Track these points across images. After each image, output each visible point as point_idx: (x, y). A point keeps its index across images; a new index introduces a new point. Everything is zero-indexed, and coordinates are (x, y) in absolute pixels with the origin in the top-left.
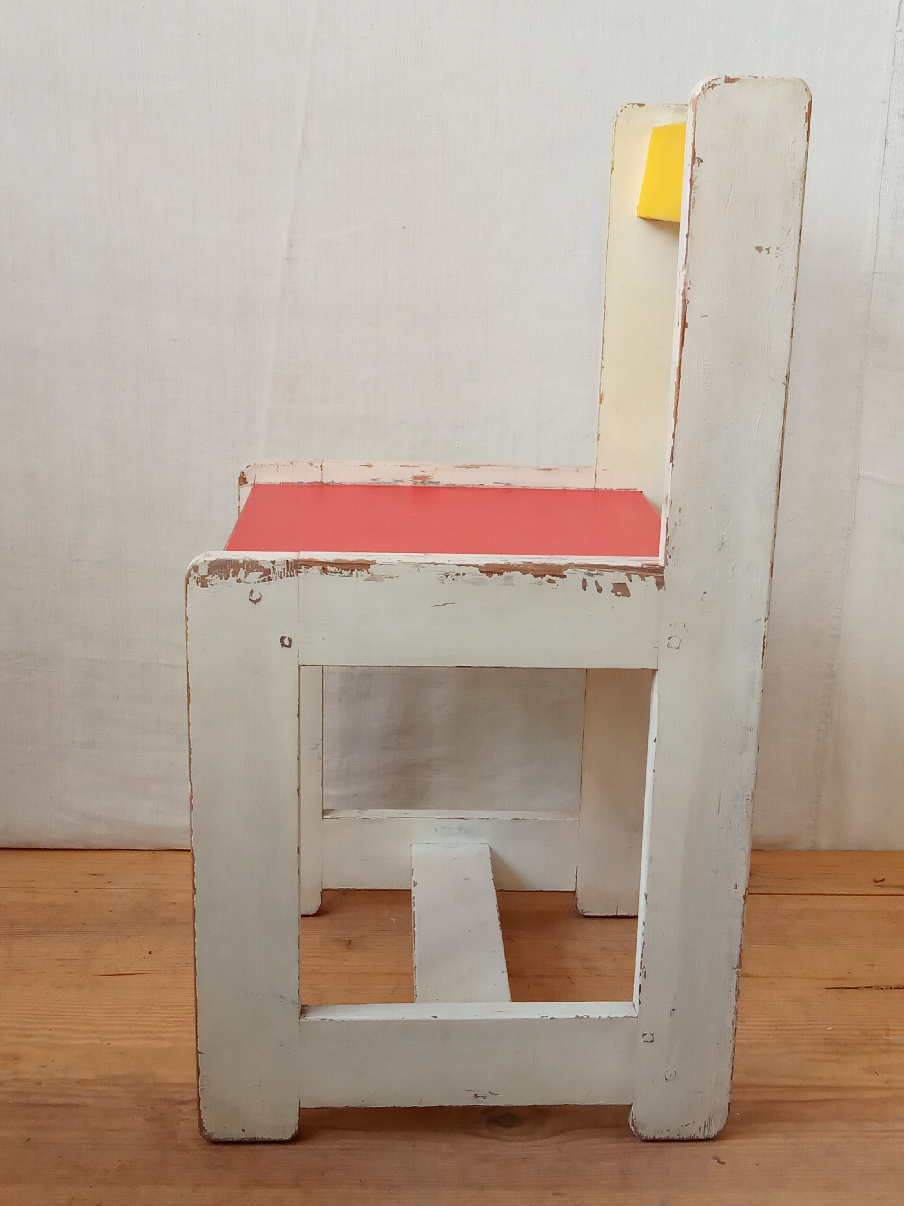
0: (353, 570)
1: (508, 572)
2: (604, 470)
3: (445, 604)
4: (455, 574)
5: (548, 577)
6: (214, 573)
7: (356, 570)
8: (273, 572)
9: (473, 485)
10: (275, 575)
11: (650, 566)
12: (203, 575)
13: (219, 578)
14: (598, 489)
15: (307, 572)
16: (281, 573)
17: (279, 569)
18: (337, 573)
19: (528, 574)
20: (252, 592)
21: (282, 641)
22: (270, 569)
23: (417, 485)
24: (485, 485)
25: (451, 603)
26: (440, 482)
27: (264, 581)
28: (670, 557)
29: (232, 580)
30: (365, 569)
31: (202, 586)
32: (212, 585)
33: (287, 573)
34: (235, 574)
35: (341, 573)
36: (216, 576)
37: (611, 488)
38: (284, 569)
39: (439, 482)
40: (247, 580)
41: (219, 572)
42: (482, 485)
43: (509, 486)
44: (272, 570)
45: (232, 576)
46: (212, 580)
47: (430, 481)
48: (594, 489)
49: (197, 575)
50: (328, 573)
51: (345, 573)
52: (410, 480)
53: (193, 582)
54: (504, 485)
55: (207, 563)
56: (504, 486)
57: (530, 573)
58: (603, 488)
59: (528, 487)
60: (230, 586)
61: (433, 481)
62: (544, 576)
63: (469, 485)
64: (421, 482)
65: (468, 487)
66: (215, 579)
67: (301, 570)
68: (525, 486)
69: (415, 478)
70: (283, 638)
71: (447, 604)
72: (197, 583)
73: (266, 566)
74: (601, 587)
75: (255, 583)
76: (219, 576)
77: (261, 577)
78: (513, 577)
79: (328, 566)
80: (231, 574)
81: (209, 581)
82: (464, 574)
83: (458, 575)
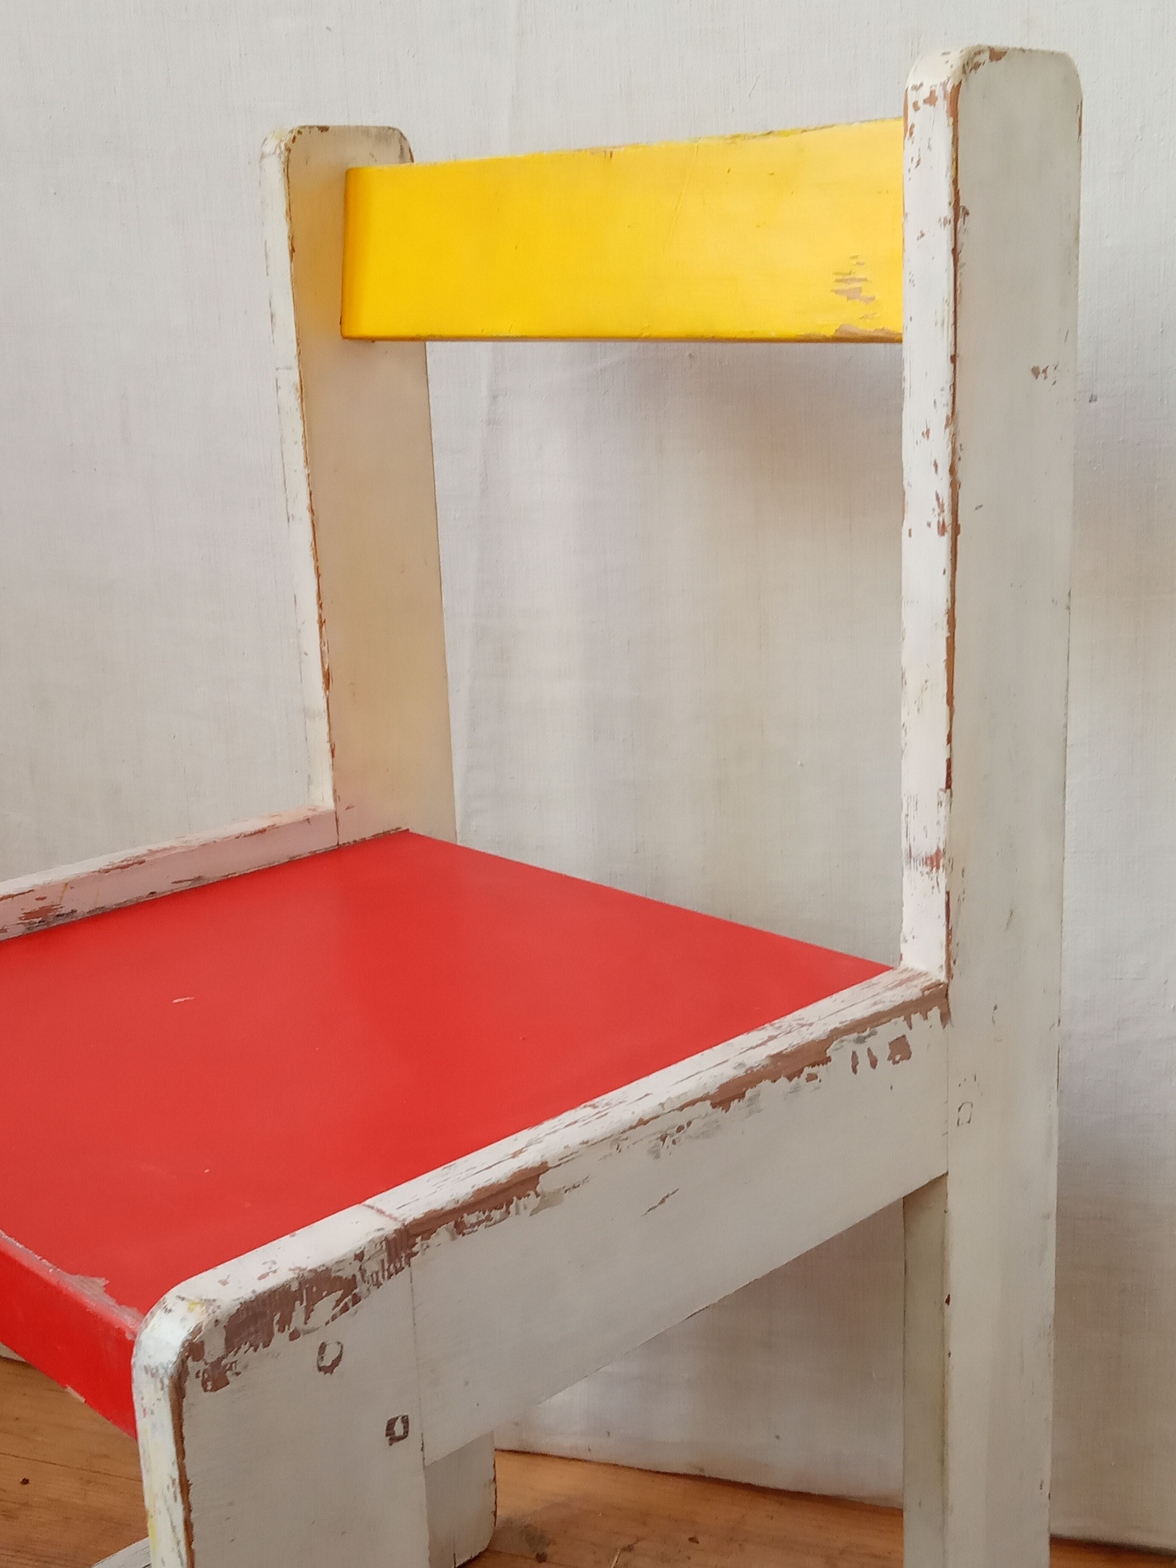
0: (510, 1202)
1: (752, 1088)
2: (348, 808)
3: (663, 1201)
4: (675, 1129)
5: (807, 1070)
6: (238, 1342)
7: (515, 1199)
8: (361, 1279)
9: (138, 898)
10: (366, 1286)
11: (934, 989)
12: (214, 1359)
13: (252, 1348)
14: (344, 844)
15: (428, 1247)
16: (377, 1273)
17: (372, 1267)
18: (482, 1221)
19: (780, 1077)
20: (323, 1348)
21: (390, 1432)
22: (354, 1276)
23: (35, 930)
24: (158, 892)
25: (673, 1193)
26: (76, 911)
27: (345, 1309)
28: (954, 962)
29: (280, 1339)
30: (530, 1190)
31: (215, 1389)
32: (238, 1374)
33: (388, 1270)
34: (285, 1322)
35: (489, 1219)
36: (244, 1348)
37: (363, 837)
38: (383, 1261)
39: (73, 912)
40: (311, 1323)
41: (250, 1335)
42: (152, 893)
43: (201, 881)
44: (359, 1277)
45: (279, 1330)
46: (235, 1362)
47: (57, 913)
48: (337, 847)
49: (201, 1366)
50: (465, 1231)
51: (496, 1214)
52: (18, 924)
53: (193, 1386)
54: (190, 882)
55: (221, 1325)
56: (190, 885)
57: (782, 1076)
58: (351, 840)
59: (231, 874)
60: (276, 1358)
61: (62, 912)
62: (801, 1071)
63: (130, 901)
64: (40, 922)
65: (129, 904)
66: (245, 1355)
67: (415, 1249)
68: (226, 874)
69: (28, 915)
70: (391, 1424)
71: (667, 1196)
72: (204, 1385)
73: (346, 1274)
74: (875, 1057)
75: (327, 1323)
76: (251, 1346)
77: (338, 1302)
78: (759, 1095)
79: (465, 1215)
80: (276, 1328)
81: (230, 1369)
82: (689, 1124)
83: (680, 1129)
